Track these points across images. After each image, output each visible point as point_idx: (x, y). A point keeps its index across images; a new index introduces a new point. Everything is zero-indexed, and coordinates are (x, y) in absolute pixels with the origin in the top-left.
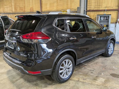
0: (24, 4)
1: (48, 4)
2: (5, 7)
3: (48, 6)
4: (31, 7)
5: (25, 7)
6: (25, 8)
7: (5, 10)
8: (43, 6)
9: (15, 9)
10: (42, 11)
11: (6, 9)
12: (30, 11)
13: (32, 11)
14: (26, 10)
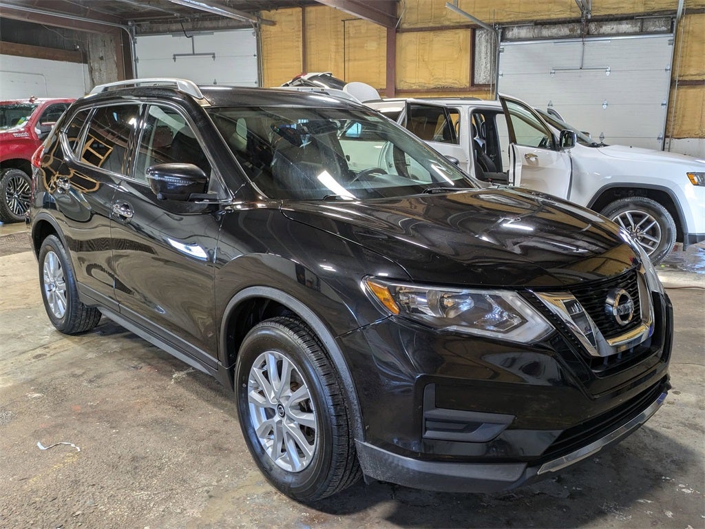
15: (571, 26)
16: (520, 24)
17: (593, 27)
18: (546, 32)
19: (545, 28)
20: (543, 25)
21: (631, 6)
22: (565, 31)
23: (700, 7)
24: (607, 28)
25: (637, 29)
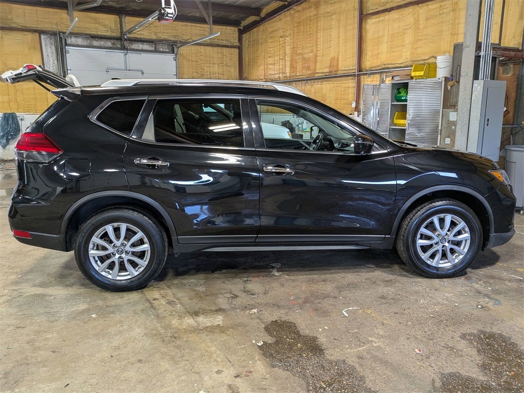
0: (314, 48)
1: (385, 39)
2: (270, 60)
3: (384, 47)
4: (332, 55)
5: (316, 56)
6: (316, 62)
7: (269, 73)
8: (368, 48)
9: (292, 66)
10: (363, 67)
11: (270, 66)
12: (327, 70)
13: (335, 69)
14: (318, 67)
15: (113, 41)
16: (77, 35)
17: (126, 44)
18: (95, 43)
19: (95, 40)
20: (93, 38)
21: (148, 34)
22: (109, 44)
23: (184, 41)
24: (135, 46)
25: (152, 49)
